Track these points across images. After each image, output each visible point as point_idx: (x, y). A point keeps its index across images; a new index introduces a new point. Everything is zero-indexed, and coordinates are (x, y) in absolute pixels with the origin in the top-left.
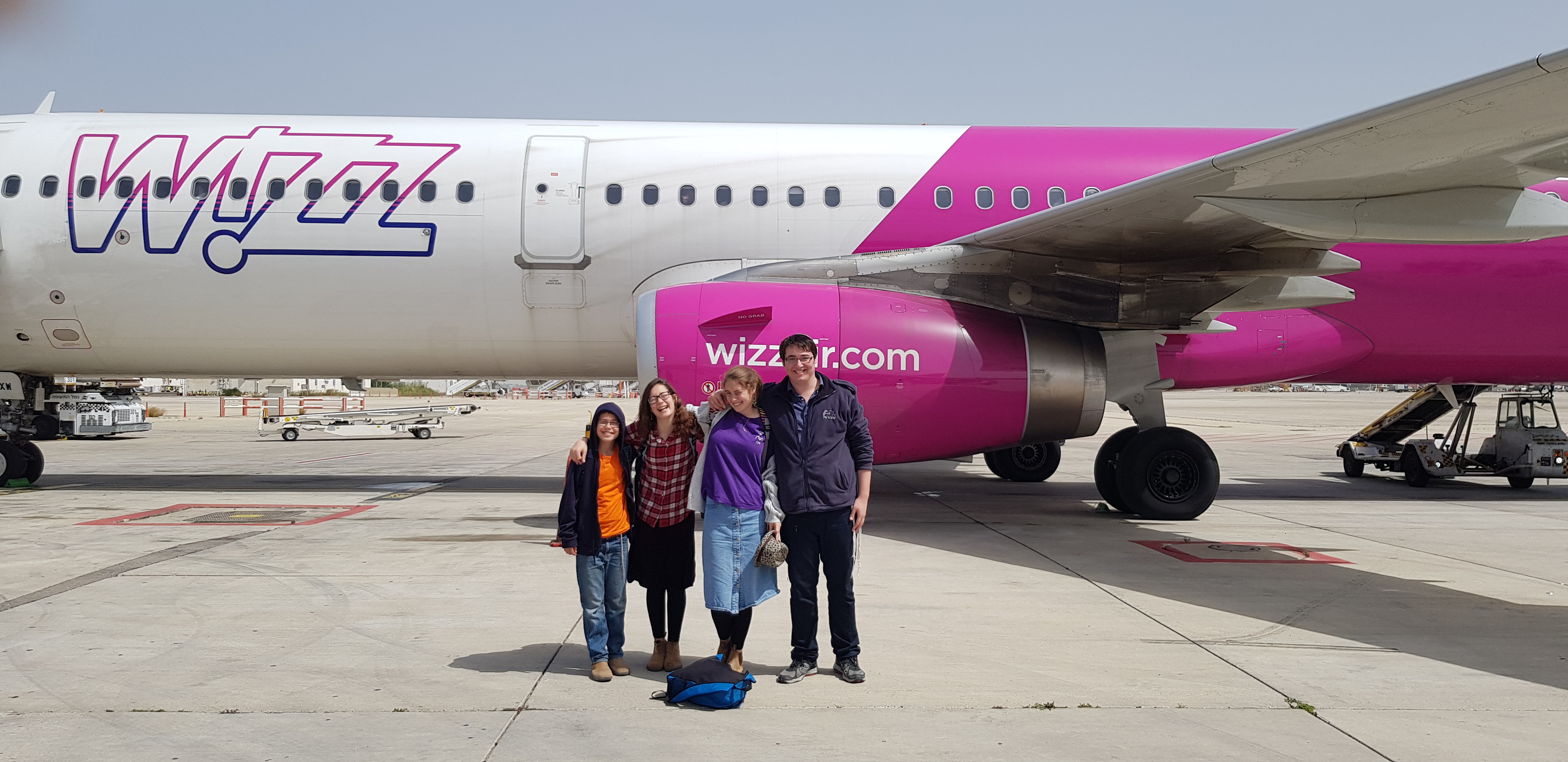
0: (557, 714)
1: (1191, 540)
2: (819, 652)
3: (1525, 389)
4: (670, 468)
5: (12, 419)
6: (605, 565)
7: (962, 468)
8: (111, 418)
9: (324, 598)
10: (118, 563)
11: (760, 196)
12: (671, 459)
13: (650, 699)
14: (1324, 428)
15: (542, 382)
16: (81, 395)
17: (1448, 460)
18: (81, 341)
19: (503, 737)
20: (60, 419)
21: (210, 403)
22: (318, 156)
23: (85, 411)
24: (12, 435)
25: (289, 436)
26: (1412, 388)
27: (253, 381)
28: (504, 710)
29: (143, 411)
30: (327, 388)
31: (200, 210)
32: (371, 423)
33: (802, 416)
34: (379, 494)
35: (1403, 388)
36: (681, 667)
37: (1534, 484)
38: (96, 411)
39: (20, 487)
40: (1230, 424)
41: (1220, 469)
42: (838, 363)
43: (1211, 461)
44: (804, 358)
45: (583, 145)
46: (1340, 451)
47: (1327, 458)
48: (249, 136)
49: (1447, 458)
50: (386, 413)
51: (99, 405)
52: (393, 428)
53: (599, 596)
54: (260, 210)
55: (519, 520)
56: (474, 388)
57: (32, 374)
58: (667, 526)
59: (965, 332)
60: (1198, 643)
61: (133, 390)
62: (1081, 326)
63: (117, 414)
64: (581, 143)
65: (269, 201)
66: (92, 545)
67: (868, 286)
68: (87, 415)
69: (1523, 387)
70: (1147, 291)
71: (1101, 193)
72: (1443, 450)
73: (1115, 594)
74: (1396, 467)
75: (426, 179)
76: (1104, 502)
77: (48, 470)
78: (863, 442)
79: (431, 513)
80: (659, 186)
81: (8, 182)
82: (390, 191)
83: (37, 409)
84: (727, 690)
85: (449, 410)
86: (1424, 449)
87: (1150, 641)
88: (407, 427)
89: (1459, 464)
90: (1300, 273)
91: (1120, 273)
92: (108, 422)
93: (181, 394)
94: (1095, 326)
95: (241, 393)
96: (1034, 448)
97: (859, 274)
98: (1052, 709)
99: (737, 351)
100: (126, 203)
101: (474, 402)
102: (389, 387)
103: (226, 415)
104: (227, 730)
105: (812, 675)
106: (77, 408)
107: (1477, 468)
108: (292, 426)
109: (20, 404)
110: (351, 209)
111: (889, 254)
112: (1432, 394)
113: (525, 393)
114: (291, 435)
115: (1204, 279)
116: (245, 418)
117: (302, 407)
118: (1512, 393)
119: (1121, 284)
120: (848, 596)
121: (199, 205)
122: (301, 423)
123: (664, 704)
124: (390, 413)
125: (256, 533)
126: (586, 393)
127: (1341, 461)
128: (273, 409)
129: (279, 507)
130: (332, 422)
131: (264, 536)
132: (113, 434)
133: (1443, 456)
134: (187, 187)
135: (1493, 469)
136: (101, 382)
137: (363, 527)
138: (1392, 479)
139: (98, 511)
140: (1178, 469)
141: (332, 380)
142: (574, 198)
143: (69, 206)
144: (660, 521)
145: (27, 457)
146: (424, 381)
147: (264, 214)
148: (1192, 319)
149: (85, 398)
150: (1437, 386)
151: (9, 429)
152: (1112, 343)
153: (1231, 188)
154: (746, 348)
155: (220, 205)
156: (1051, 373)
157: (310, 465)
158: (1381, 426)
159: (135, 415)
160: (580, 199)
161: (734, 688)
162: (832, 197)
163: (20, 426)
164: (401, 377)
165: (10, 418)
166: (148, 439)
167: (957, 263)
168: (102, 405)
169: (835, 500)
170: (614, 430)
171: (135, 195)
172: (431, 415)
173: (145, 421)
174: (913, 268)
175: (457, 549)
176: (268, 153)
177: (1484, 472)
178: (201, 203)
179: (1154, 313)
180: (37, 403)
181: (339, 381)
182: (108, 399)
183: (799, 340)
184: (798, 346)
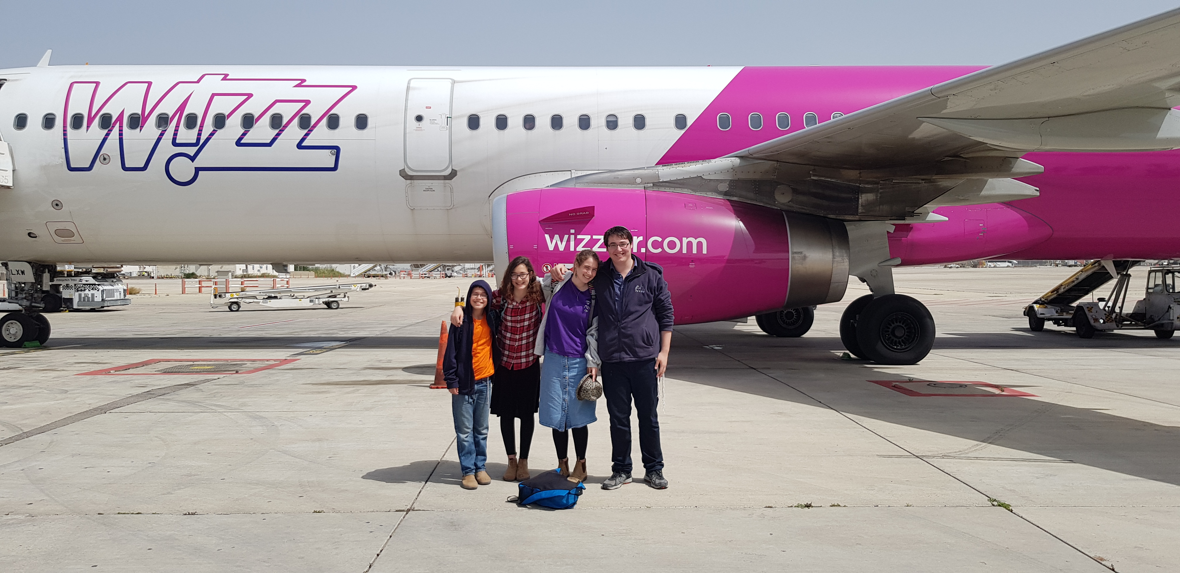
0: (437, 514)
1: (914, 380)
2: (633, 466)
3: (1166, 263)
4: (522, 324)
5: (25, 297)
6: (473, 401)
7: (740, 327)
8: (101, 295)
9: (261, 428)
10: (107, 403)
11: (584, 122)
12: (522, 317)
13: (506, 502)
14: (1013, 295)
15: (422, 266)
16: (78, 279)
17: (1109, 317)
18: (76, 238)
19: (396, 531)
20: (63, 297)
21: (174, 284)
22: (250, 96)
23: (81, 290)
24: (27, 308)
25: (234, 308)
26: (1080, 264)
27: (206, 267)
28: (397, 511)
29: (124, 290)
30: (262, 272)
31: (163, 138)
32: (295, 297)
33: (620, 289)
34: (301, 350)
35: (1074, 264)
36: (529, 478)
37: (1174, 335)
38: (89, 291)
39: (35, 347)
40: (942, 292)
41: (936, 326)
42: (645, 249)
43: (928, 320)
44: (622, 244)
45: (450, 85)
46: (1026, 312)
47: (1016, 317)
48: (198, 82)
49: (1108, 316)
50: (306, 290)
51: (91, 286)
52: (311, 301)
53: (469, 424)
54: (207, 138)
55: (406, 369)
56: (371, 271)
57: (39, 263)
58: (519, 369)
59: (741, 224)
60: (921, 457)
61: (117, 275)
62: (830, 218)
63: (105, 292)
64: (448, 84)
65: (214, 130)
66: (88, 390)
67: (667, 190)
68: (83, 293)
69: (1165, 262)
70: (881, 191)
71: (844, 116)
72: (1105, 310)
73: (856, 421)
74: (1069, 323)
75: (332, 112)
76: (847, 352)
77: (54, 334)
78: (666, 310)
79: (340, 364)
80: (508, 115)
81: (18, 119)
82: (305, 122)
83: (44, 289)
84: (564, 495)
85: (353, 288)
86: (1091, 309)
87: (884, 456)
88: (321, 301)
89: (1117, 320)
90: (998, 176)
91: (860, 177)
92: (98, 299)
93: (153, 278)
94: (841, 218)
95: (198, 276)
96: (794, 312)
97: (660, 181)
98: (810, 508)
99: (569, 240)
100: (107, 134)
101: (371, 281)
102: (308, 270)
103: (186, 293)
104: (189, 527)
105: (628, 483)
106: (75, 288)
107: (1131, 324)
108: (235, 300)
109: (32, 285)
110: (276, 135)
111: (683, 165)
112: (1097, 268)
113: (409, 274)
114: (235, 307)
115: (924, 182)
116: (200, 295)
117: (243, 286)
118: (1156, 266)
119: (860, 186)
120: (654, 425)
121: (162, 134)
122: (242, 298)
123: (517, 506)
124: (308, 289)
125: (209, 380)
126: (455, 274)
127: (1027, 319)
128: (221, 288)
129: (227, 360)
130: (266, 297)
131: (215, 383)
132: (103, 307)
133: (1105, 314)
134: (152, 121)
135: (1143, 324)
136: (93, 269)
137: (290, 375)
138: (1066, 333)
139: (91, 365)
140: (903, 326)
141: (265, 265)
142: (443, 125)
143: (64, 136)
144: (515, 365)
145: (38, 325)
146: (334, 266)
147: (211, 140)
148: (915, 212)
149: (81, 280)
150: (1101, 261)
151: (24, 304)
152: (853, 231)
153: (944, 111)
154: (575, 238)
155: (177, 134)
156: (807, 255)
157: (250, 330)
158: (1057, 292)
159: (118, 293)
160: (448, 126)
161: (569, 493)
162: (640, 122)
163: (32, 302)
164: (316, 262)
165: (24, 296)
166: (129, 311)
167: (735, 171)
168: (94, 286)
169: (642, 353)
170: (483, 301)
171: (113, 127)
172: (339, 291)
173: (126, 298)
174: (702, 175)
175: (360, 391)
176: (213, 94)
177: (1136, 327)
178: (163, 132)
179: (885, 208)
180: (44, 285)
181: (270, 266)
182: (98, 282)
183: (618, 230)
184: (618, 235)
